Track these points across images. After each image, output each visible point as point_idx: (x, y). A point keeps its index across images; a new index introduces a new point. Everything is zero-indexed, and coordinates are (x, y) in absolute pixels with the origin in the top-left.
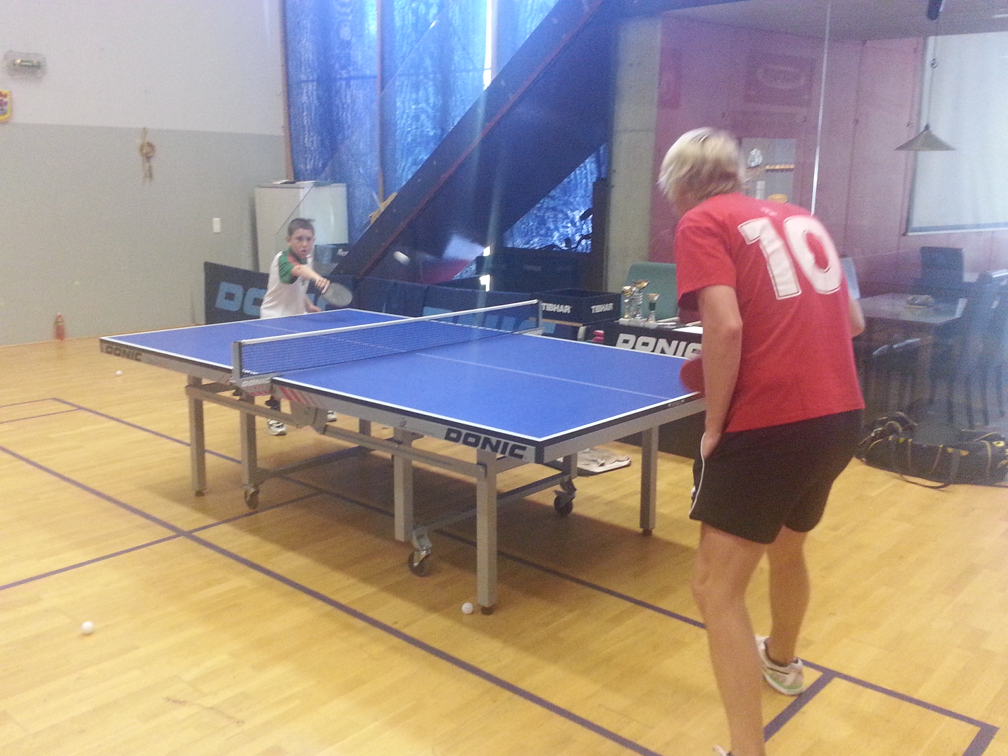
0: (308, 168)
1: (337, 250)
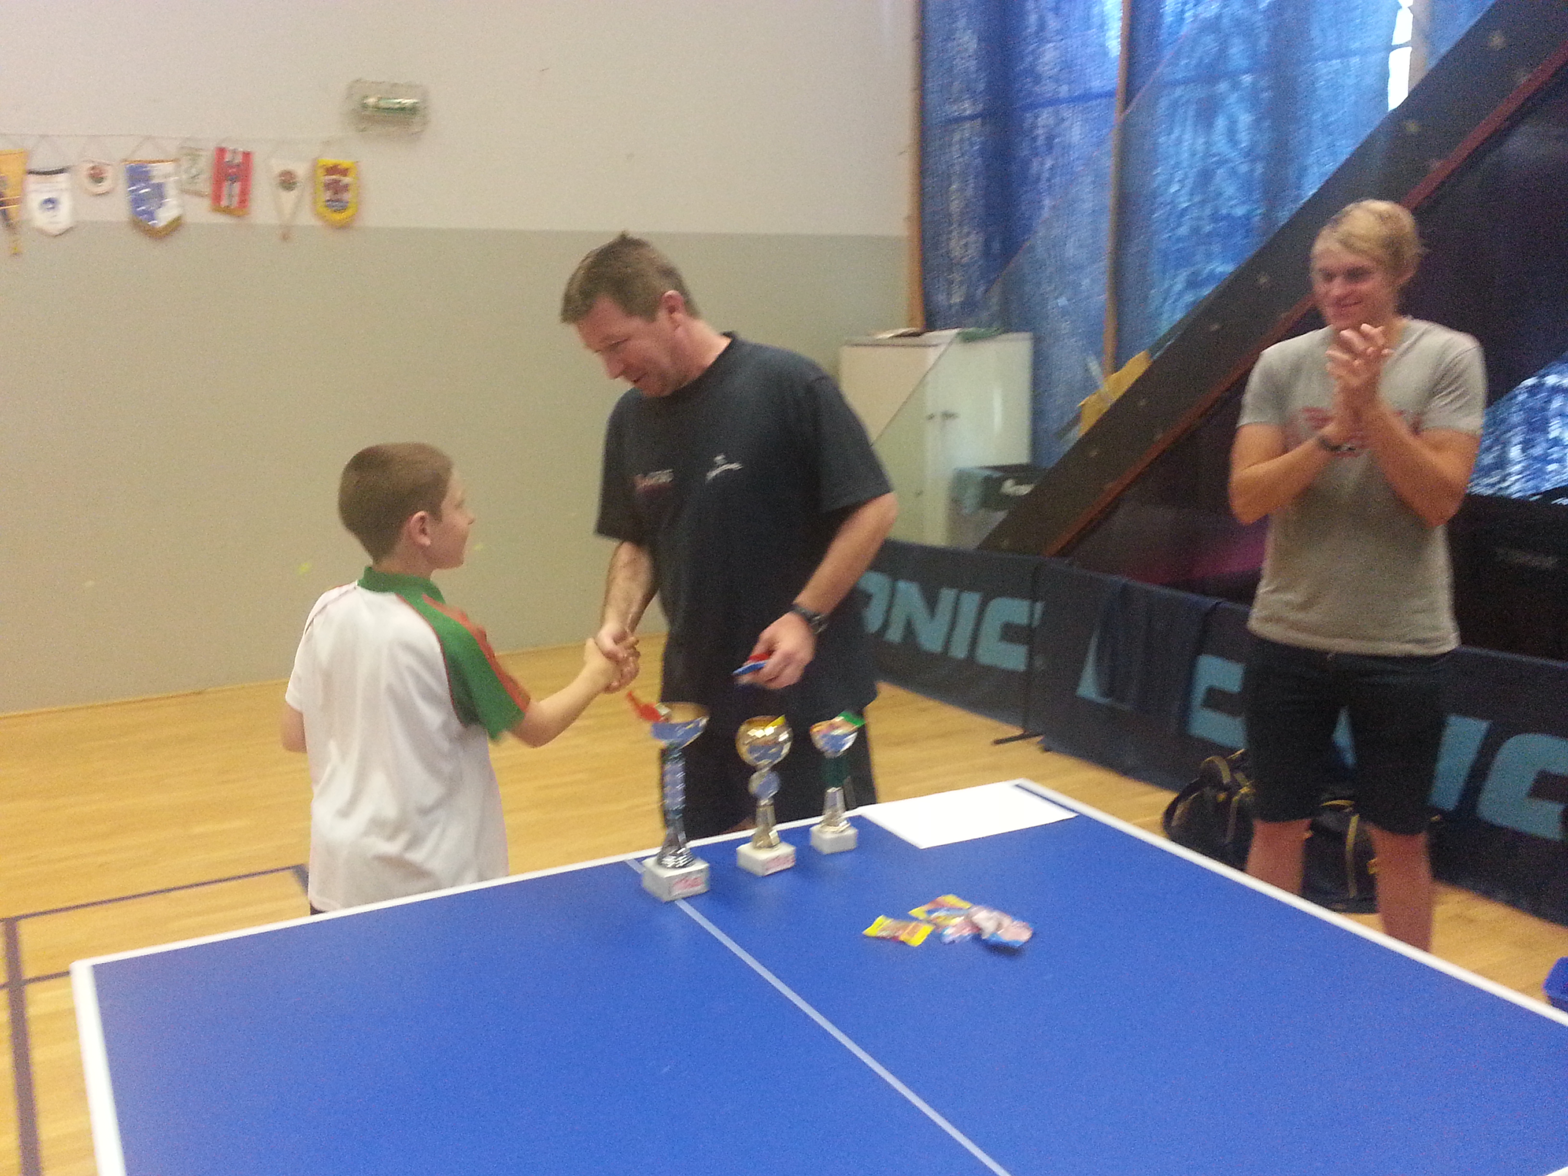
0: (953, 301)
1: (1000, 481)
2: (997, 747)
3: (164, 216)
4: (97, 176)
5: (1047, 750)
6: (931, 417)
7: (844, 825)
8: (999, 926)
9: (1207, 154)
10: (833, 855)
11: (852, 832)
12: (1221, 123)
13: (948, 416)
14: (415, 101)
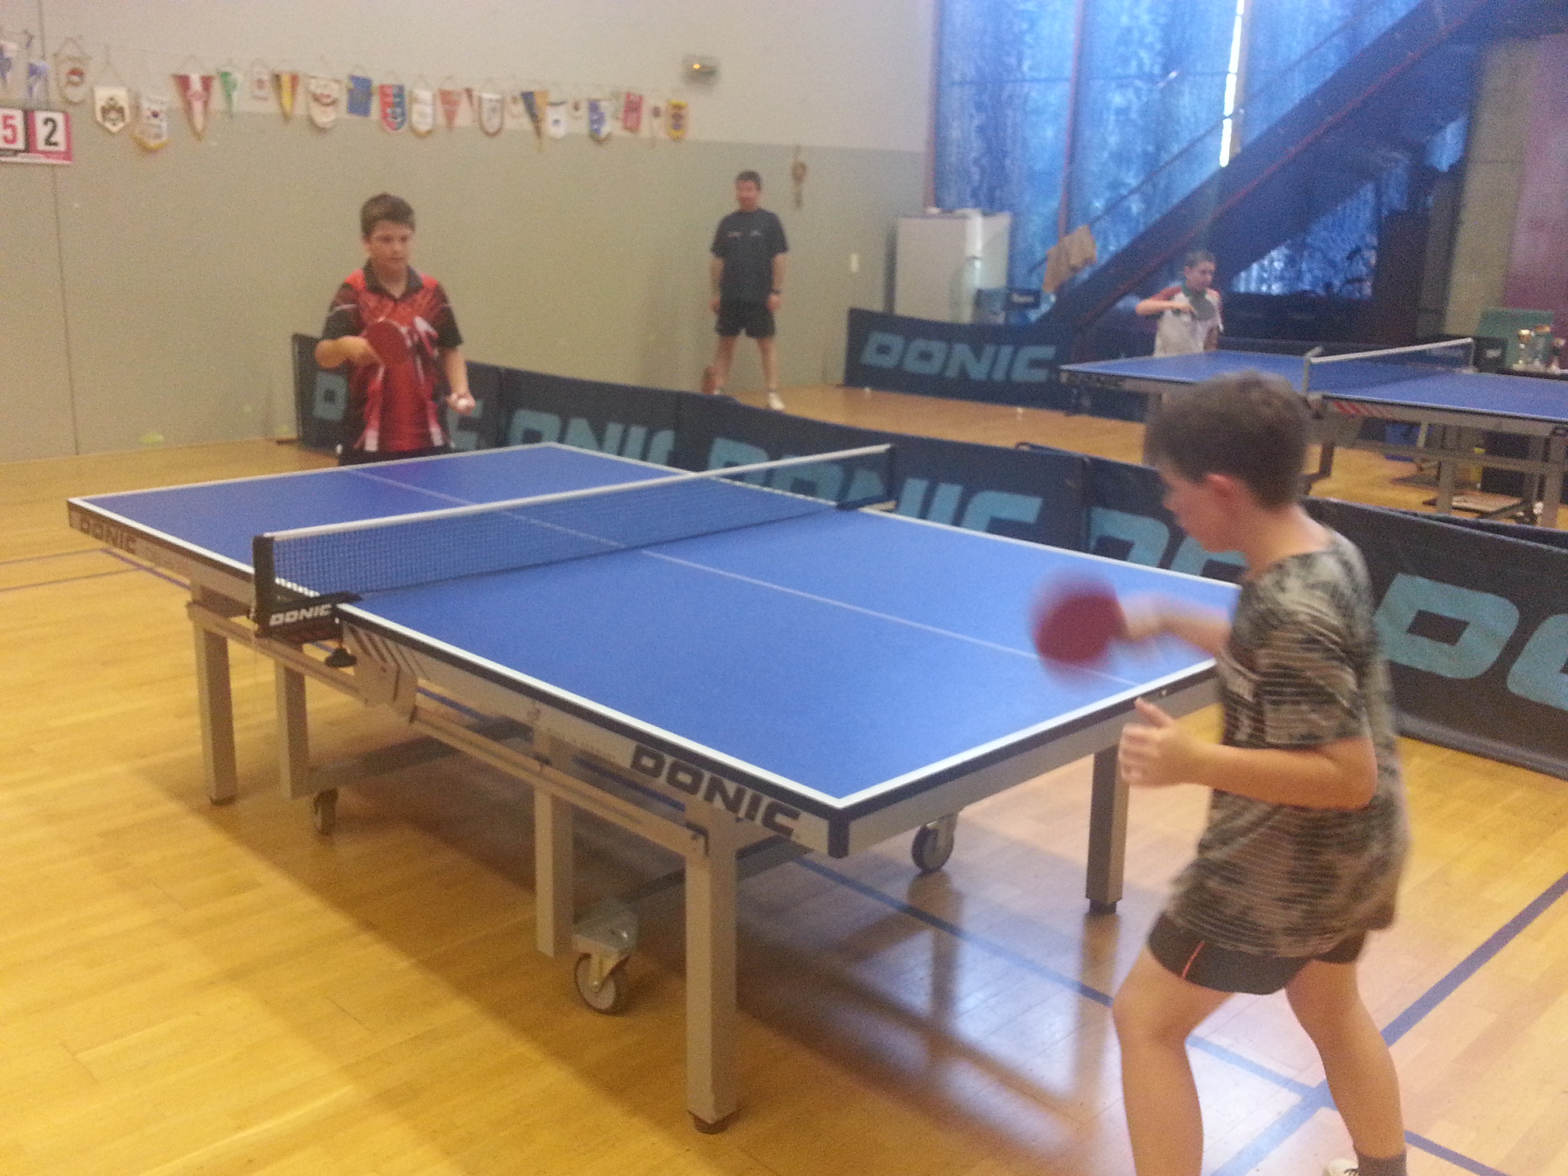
1: (1010, 295)
4: (576, 108)
13: (974, 258)
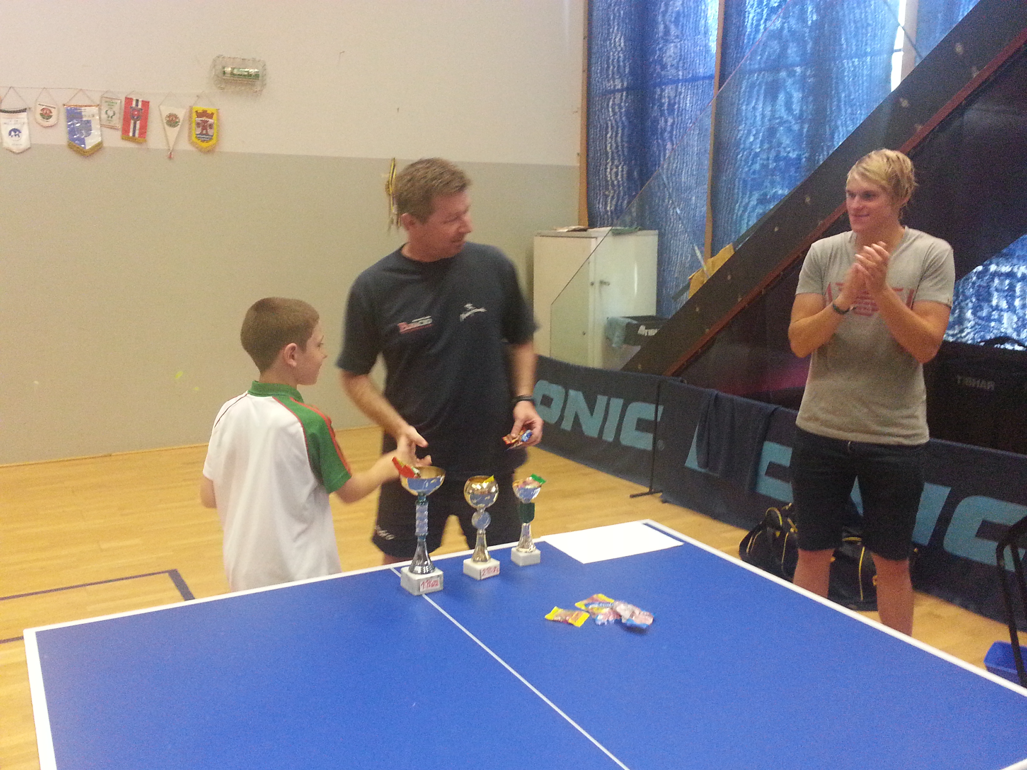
0: (608, 208)
1: (638, 327)
2: (633, 499)
3: (90, 142)
4: (46, 115)
5: (664, 502)
6: (592, 284)
7: (532, 548)
8: (633, 614)
9: (773, 118)
10: (525, 567)
11: (538, 552)
12: (782, 97)
13: (602, 283)
14: (256, 70)
